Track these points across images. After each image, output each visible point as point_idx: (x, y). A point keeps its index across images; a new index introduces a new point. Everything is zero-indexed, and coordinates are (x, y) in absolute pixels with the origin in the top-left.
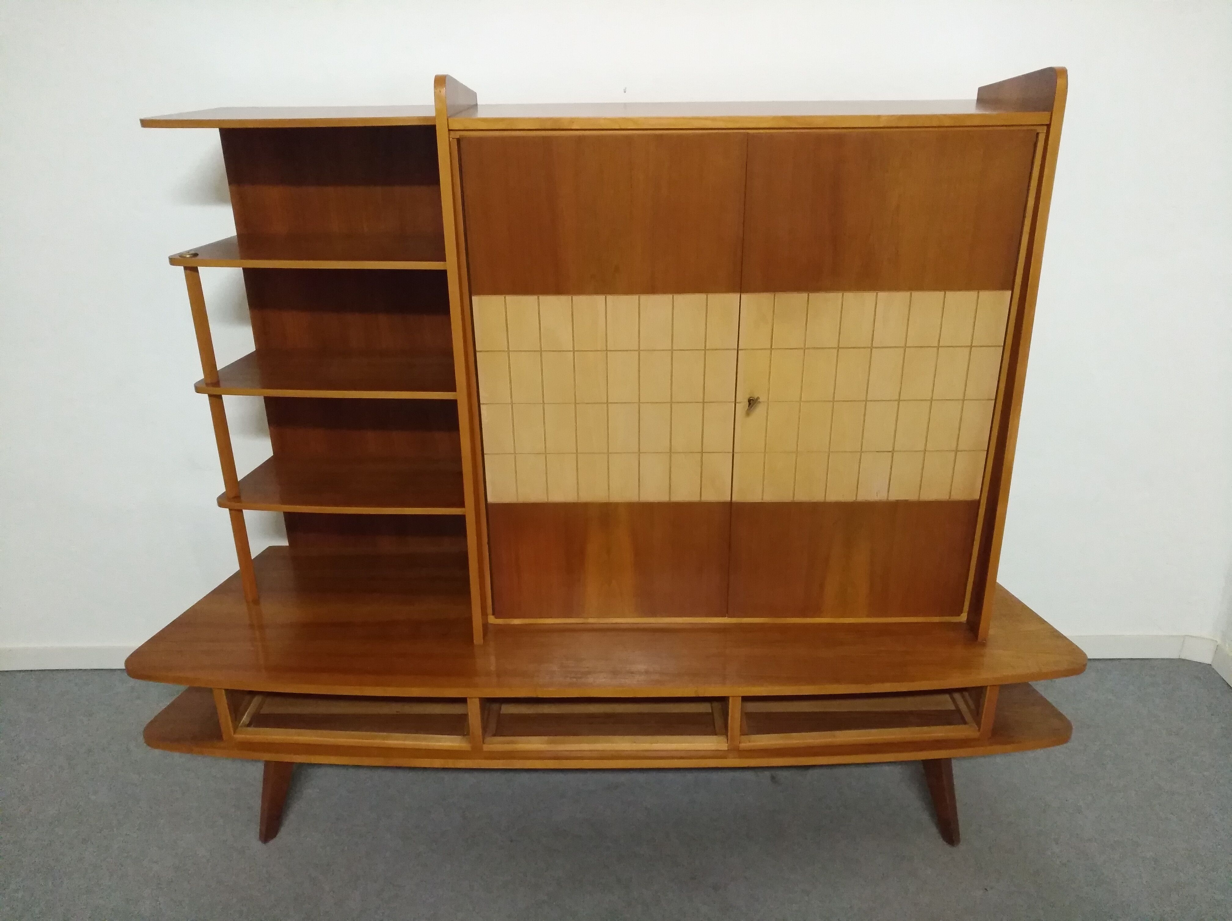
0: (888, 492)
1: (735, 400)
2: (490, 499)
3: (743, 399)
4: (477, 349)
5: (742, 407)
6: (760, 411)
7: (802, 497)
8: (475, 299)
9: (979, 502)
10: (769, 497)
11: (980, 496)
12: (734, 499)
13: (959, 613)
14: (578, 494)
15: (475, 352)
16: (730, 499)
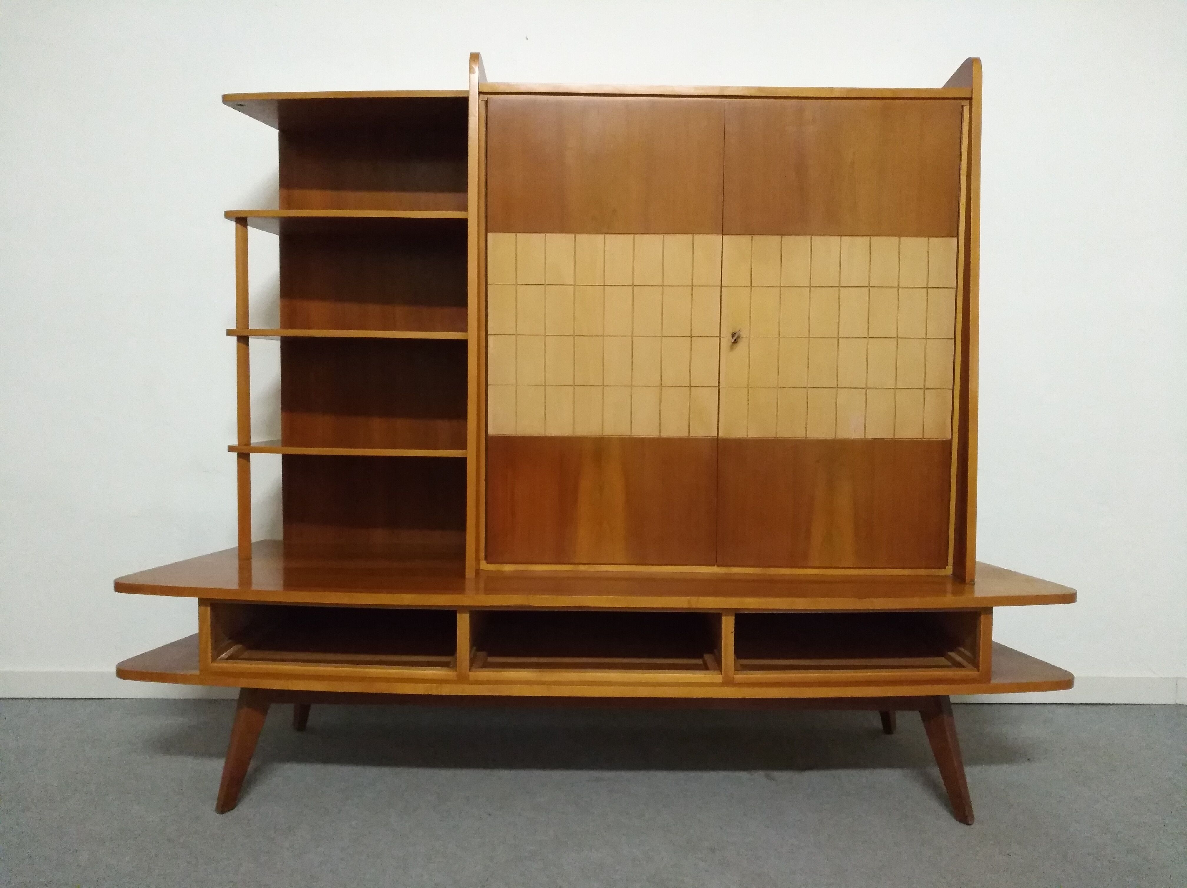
0: (865, 429)
1: (720, 335)
2: (491, 432)
3: (726, 332)
4: (489, 282)
5: (726, 342)
6: (742, 344)
7: (785, 433)
8: (490, 235)
9: (950, 442)
10: (754, 433)
11: (952, 437)
12: (721, 435)
13: (944, 566)
14: (574, 427)
15: (486, 284)
16: (717, 436)
